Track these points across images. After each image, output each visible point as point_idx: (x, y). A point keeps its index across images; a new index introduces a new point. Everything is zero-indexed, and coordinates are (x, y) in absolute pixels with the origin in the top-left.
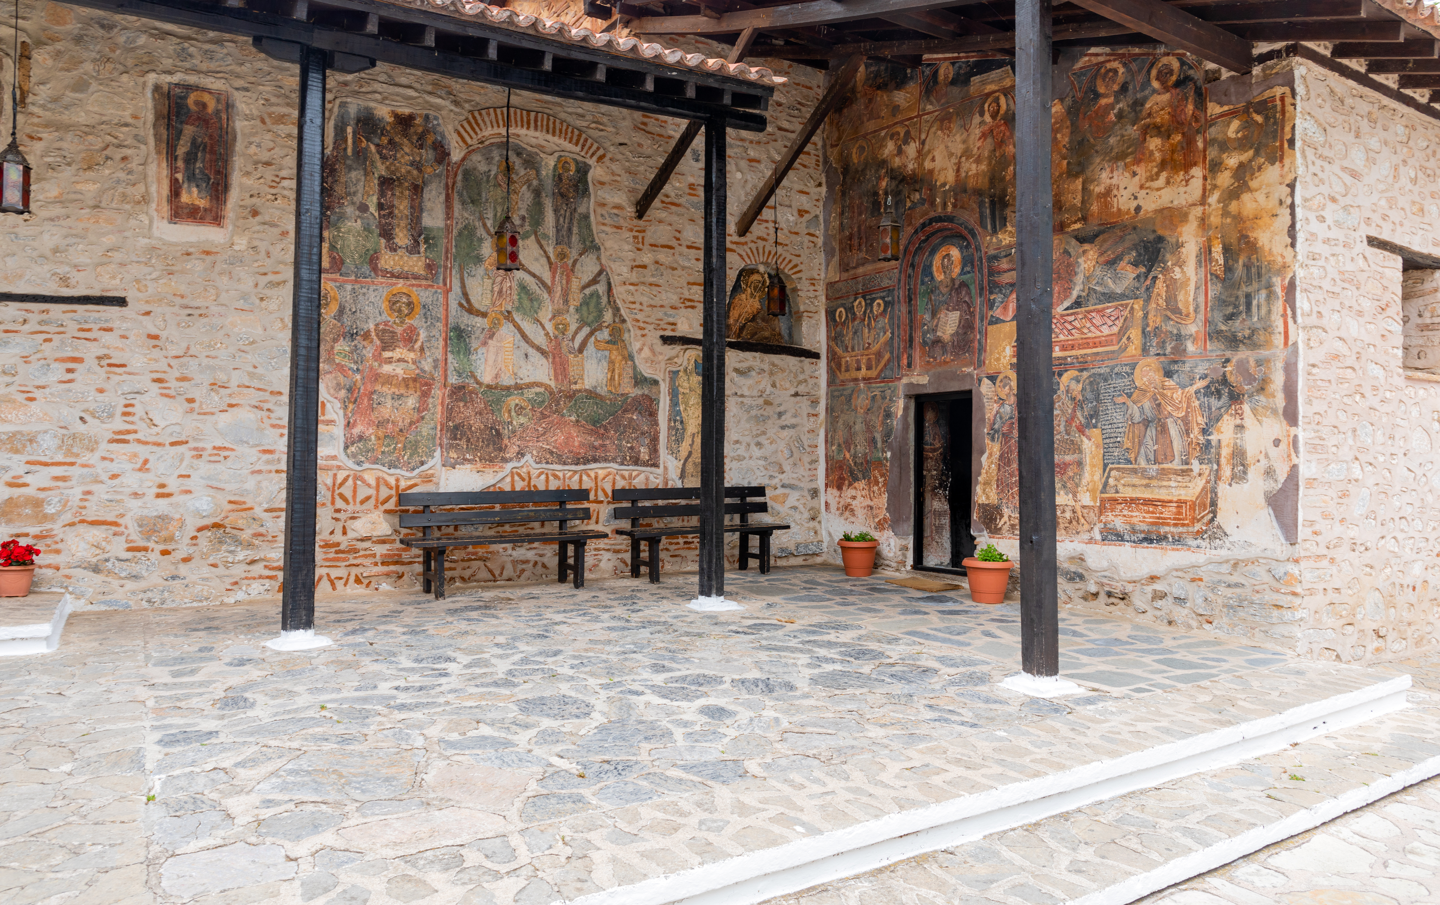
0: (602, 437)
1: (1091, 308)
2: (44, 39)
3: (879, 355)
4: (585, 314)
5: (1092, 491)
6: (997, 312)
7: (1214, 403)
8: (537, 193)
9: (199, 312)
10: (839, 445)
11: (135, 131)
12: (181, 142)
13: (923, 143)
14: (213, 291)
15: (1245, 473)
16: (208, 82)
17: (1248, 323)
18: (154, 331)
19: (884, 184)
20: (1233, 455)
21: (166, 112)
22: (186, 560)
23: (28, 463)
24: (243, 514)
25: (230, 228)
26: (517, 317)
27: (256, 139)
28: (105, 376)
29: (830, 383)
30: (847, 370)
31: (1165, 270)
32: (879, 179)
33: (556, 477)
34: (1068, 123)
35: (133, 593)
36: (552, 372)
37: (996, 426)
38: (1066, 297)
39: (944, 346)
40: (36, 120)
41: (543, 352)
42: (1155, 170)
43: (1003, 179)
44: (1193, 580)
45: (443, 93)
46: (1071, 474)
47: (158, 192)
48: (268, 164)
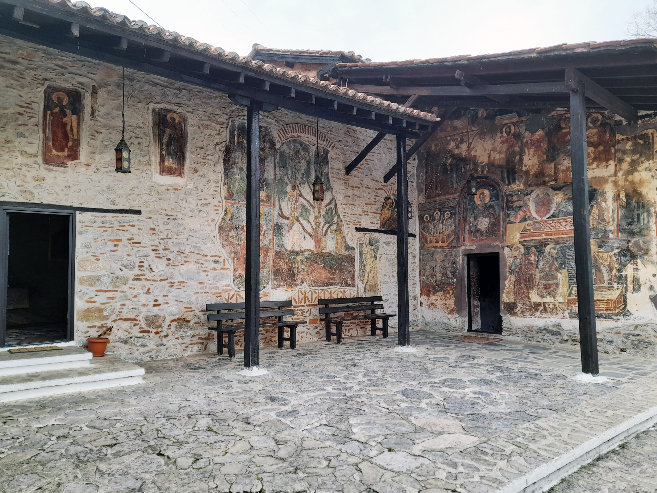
0: (334, 274)
1: (560, 218)
2: (103, 84)
3: (448, 236)
4: (327, 218)
5: (564, 296)
6: (512, 219)
7: (623, 259)
8: (308, 163)
9: (173, 217)
10: (427, 276)
11: (144, 130)
12: (165, 137)
13: (470, 144)
14: (179, 208)
15: (640, 288)
16: (175, 108)
17: (639, 226)
18: (153, 227)
19: (450, 161)
20: (634, 281)
21: (158, 122)
22: (166, 336)
23: (96, 291)
24: (190, 313)
25: (186, 178)
26: (301, 219)
27: (197, 136)
28: (131, 248)
29: (421, 249)
30: (431, 242)
31: (597, 203)
32: (447, 158)
33: (315, 292)
34: (547, 139)
35: (144, 353)
36: (314, 245)
37: (513, 268)
38: (547, 213)
39: (481, 234)
40: (99, 124)
41: (311, 235)
42: (591, 161)
43: (513, 162)
44: (616, 333)
45: (272, 117)
46: (552, 289)
47: (155, 160)
48: (202, 148)
